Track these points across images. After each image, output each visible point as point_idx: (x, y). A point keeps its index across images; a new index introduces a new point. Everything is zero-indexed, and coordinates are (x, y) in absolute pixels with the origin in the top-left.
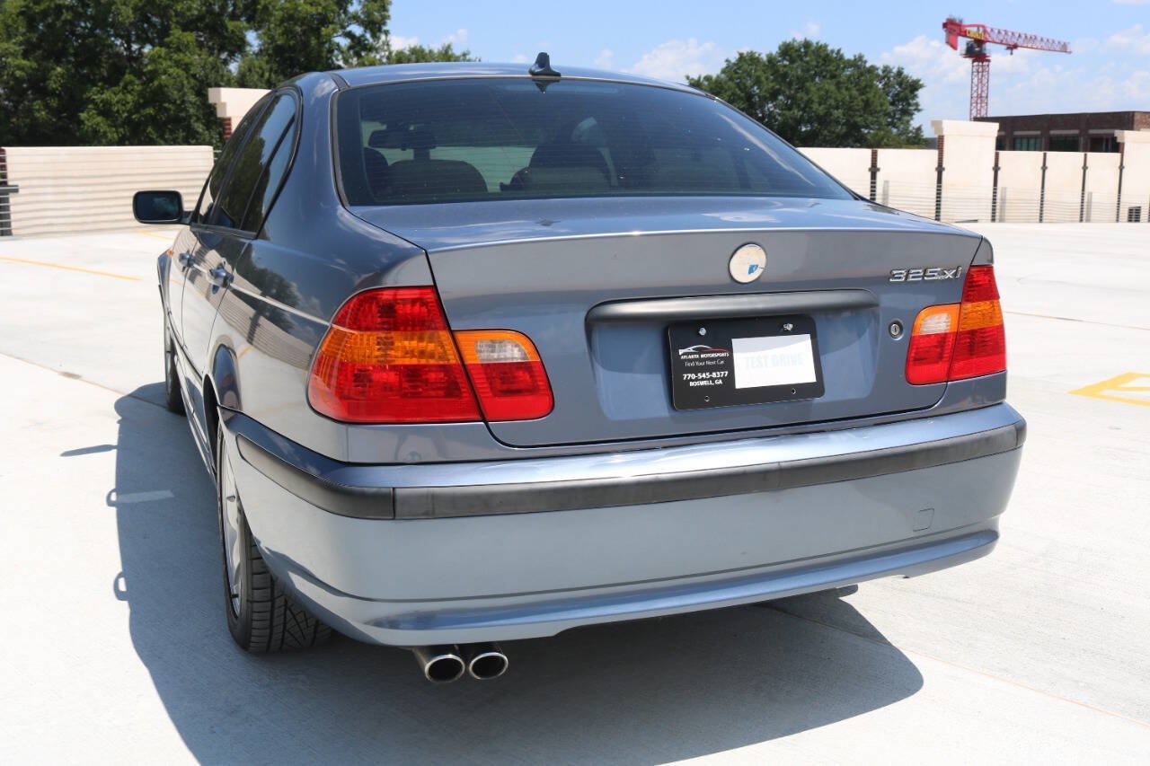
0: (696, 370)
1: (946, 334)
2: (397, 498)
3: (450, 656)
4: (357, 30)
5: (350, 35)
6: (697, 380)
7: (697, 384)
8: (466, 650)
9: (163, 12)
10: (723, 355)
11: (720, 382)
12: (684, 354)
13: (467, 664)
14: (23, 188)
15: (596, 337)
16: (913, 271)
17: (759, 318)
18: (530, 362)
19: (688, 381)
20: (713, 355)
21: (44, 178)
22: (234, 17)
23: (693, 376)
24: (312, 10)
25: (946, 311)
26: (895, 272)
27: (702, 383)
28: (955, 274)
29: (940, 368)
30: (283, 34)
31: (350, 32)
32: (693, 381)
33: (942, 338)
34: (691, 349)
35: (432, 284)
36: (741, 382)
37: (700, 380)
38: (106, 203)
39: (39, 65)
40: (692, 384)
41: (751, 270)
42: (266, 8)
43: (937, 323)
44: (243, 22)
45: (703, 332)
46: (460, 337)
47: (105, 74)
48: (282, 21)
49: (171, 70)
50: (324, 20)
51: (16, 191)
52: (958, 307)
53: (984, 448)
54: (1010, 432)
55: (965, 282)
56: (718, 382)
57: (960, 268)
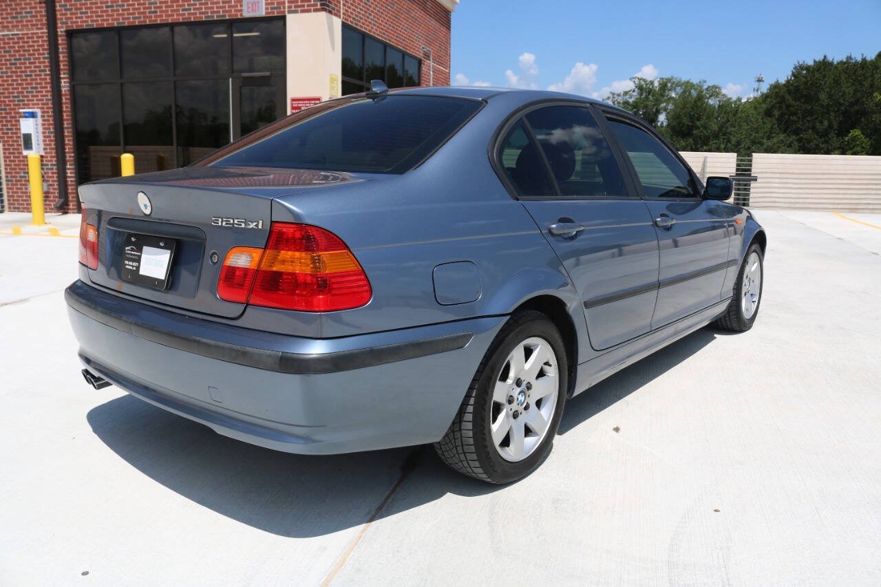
0: (129, 260)
1: (248, 269)
10: (138, 254)
12: (127, 250)
14: (760, 178)
16: (225, 219)
18: (94, 242)
19: (127, 264)
20: (136, 253)
23: (127, 262)
26: (216, 219)
27: (129, 267)
28: (257, 225)
33: (245, 271)
34: (129, 248)
36: (142, 272)
37: (130, 265)
40: (127, 267)
41: (145, 207)
46: (87, 226)
51: (756, 180)
52: (260, 251)
53: (242, 358)
54: (270, 356)
55: (271, 232)
56: (135, 268)
57: (261, 222)
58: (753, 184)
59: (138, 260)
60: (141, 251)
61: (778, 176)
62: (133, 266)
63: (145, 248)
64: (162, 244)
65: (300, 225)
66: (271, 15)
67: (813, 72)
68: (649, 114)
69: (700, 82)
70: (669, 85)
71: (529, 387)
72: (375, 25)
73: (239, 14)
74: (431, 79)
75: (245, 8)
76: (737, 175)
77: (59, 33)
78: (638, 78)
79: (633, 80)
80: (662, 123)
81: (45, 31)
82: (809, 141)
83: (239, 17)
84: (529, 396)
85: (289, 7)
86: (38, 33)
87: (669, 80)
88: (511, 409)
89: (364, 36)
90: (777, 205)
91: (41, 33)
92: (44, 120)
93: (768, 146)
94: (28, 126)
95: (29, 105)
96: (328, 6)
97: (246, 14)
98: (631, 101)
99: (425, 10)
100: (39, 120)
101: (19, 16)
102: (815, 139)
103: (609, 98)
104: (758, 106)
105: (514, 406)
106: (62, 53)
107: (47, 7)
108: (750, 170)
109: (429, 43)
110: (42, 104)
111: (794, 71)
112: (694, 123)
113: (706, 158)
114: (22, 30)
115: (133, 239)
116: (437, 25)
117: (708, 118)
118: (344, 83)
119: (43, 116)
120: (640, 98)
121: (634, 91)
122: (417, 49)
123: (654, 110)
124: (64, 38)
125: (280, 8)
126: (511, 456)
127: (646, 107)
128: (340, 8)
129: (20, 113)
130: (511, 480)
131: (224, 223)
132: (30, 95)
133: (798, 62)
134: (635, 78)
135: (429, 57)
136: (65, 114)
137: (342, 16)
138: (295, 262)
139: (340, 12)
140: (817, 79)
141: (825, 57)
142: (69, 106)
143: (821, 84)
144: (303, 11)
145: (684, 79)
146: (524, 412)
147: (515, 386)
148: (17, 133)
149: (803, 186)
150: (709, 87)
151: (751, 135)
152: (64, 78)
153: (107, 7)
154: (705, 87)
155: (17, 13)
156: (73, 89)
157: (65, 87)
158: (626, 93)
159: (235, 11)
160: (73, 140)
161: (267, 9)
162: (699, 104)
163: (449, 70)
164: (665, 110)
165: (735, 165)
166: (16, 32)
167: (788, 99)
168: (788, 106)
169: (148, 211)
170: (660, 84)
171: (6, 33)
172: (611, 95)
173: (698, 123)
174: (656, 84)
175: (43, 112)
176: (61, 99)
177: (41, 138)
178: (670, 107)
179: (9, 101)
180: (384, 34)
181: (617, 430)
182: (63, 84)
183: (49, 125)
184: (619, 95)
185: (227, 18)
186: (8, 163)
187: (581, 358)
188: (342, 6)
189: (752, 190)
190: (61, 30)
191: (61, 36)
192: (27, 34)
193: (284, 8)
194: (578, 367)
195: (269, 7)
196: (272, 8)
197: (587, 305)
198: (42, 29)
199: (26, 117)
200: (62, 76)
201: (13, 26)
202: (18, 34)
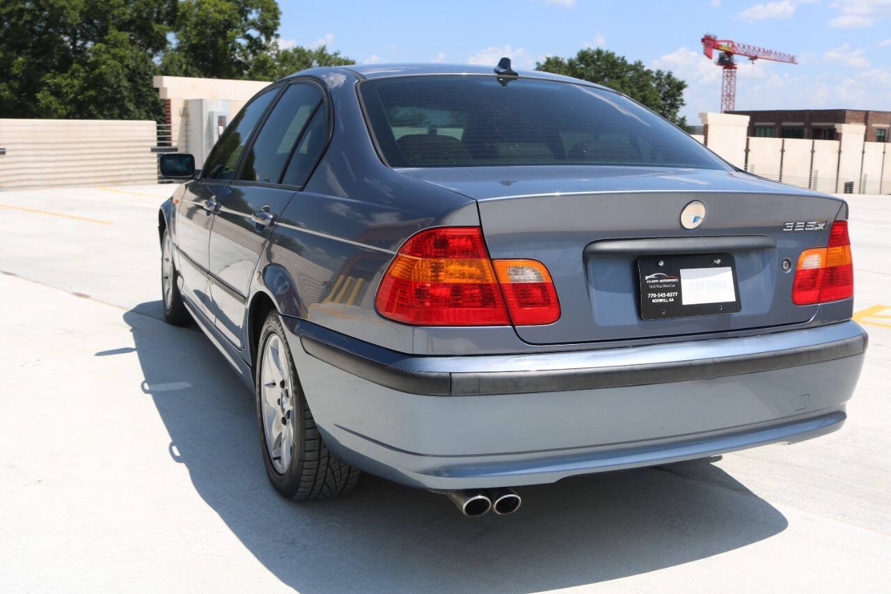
0: (657, 291)
1: (818, 269)
2: (453, 380)
3: (480, 497)
4: (254, 33)
5: (248, 37)
6: (657, 298)
7: (657, 301)
8: (491, 492)
9: (103, 16)
10: (674, 280)
11: (673, 300)
12: (648, 279)
13: (493, 503)
14: (10, 150)
15: (590, 265)
16: (799, 223)
17: (698, 254)
18: (544, 283)
19: (651, 299)
20: (668, 281)
21: (26, 143)
22: (159, 21)
23: (655, 295)
24: (221, 17)
25: (818, 252)
26: (787, 224)
27: (661, 300)
28: (824, 227)
29: (813, 294)
30: (196, 35)
31: (248, 35)
32: (653, 298)
33: (815, 272)
34: (653, 276)
35: (479, 225)
36: (687, 300)
38: (73, 164)
39: (4, 54)
40: (653, 301)
41: (695, 220)
42: (184, 15)
43: (812, 261)
44: (165, 25)
45: (661, 264)
46: (497, 263)
47: (57, 64)
48: (196, 25)
49: (109, 62)
50: (229, 25)
51: (4, 153)
52: (826, 250)
55: (831, 232)
56: (671, 300)
60: (679, 277)
62: (667, 298)
63: (685, 272)
64: (718, 261)
65: (844, 222)
131: (798, 228)
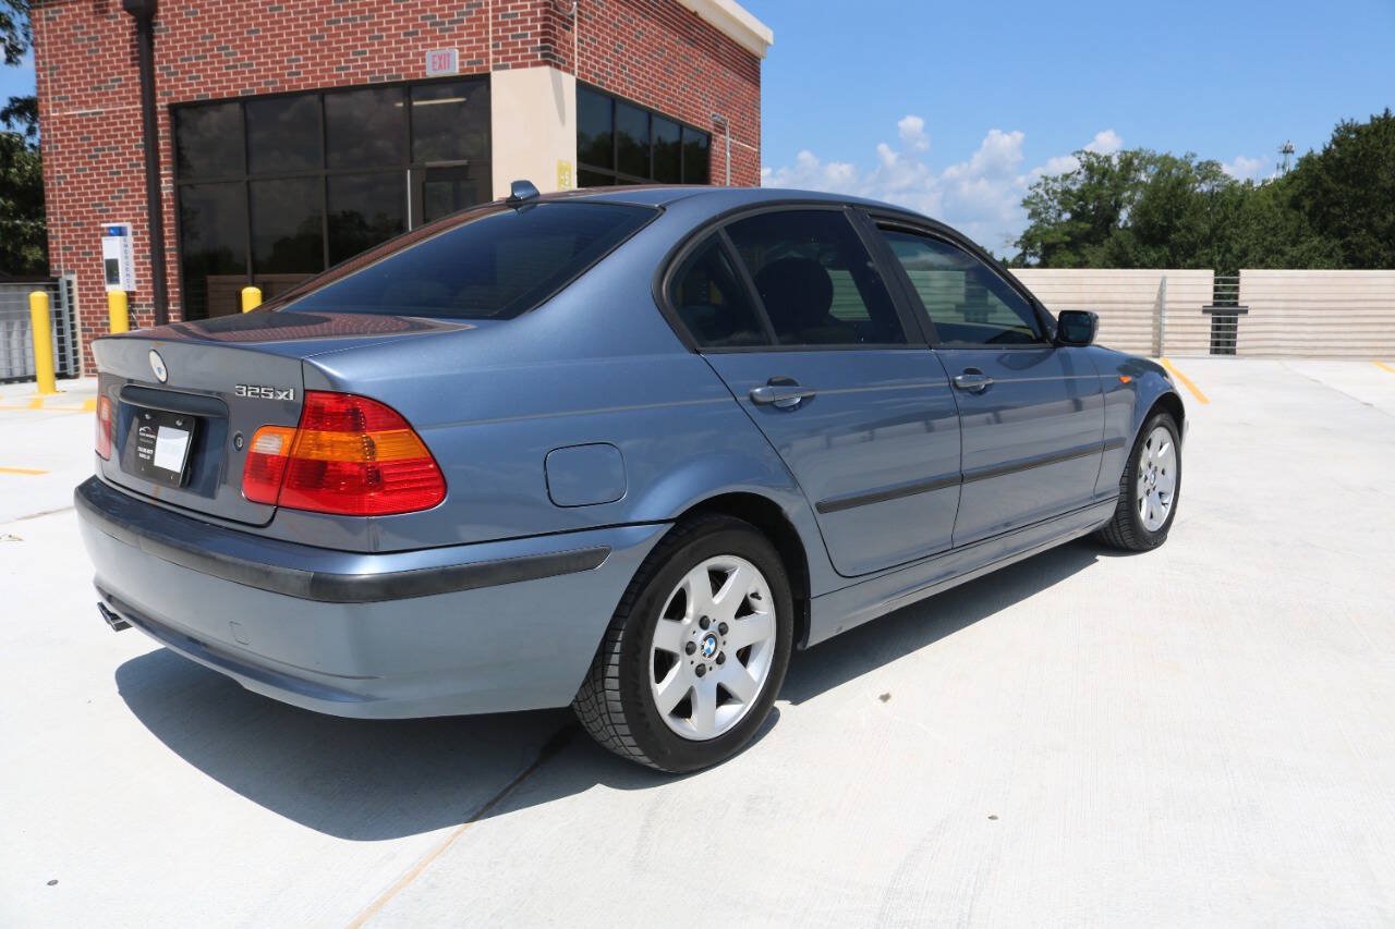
0: (143, 445)
12: (141, 431)
14: (1253, 309)
16: (252, 388)
19: (140, 452)
20: (151, 436)
21: (1275, 300)
26: (239, 386)
28: (288, 396)
34: (144, 428)
36: (156, 462)
37: (144, 453)
40: (142, 456)
41: (159, 372)
51: (1246, 312)
52: (293, 431)
53: (264, 580)
54: (298, 577)
55: (304, 406)
56: (149, 458)
57: (292, 391)
58: (1241, 319)
59: (153, 447)
60: (156, 433)
61: (1281, 305)
62: (147, 454)
63: (162, 429)
64: (179, 423)
65: (340, 394)
66: (468, 73)
67: (1366, 135)
68: (1104, 210)
69: (1186, 157)
70: (1136, 162)
71: (723, 629)
72: (631, 83)
73: (420, 72)
74: (728, 161)
75: (428, 63)
76: (1215, 304)
77: (159, 109)
78: (1086, 153)
79: (1078, 155)
80: (1126, 223)
81: (139, 106)
82: (1361, 248)
83: (421, 77)
84: (724, 643)
85: (496, 60)
86: (128, 110)
87: (1136, 154)
88: (692, 663)
89: (614, 101)
90: (1281, 351)
91: (134, 110)
92: (136, 239)
93: (1292, 257)
94: (112, 248)
95: (115, 216)
96: (554, 57)
97: (431, 73)
98: (1074, 188)
99: (717, 58)
100: (130, 239)
101: (103, 85)
102: (1372, 243)
103: (1039, 185)
104: (1280, 192)
105: (697, 657)
106: (164, 138)
107: (142, 72)
108: (1236, 297)
109: (723, 106)
110: (134, 215)
111: (1336, 134)
112: (1172, 222)
113: (1164, 279)
114: (107, 106)
115: (147, 416)
116: (738, 79)
117: (1194, 213)
118: (580, 173)
119: (135, 233)
120: (1090, 184)
121: (1079, 173)
122: (703, 116)
123: (1112, 203)
124: (167, 116)
125: (481, 62)
126: (692, 731)
127: (1098, 198)
128: (573, 58)
129: (103, 229)
130: (694, 768)
131: (249, 393)
132: (117, 201)
133: (1343, 121)
134: (1080, 152)
135: (724, 129)
136: (166, 229)
137: (576, 71)
138: (337, 447)
139: (573, 65)
140: (1372, 147)
141: (1387, 110)
142: (173, 216)
143: (1379, 155)
144: (515, 66)
145: (1160, 152)
146: (716, 667)
147: (697, 627)
148: (98, 259)
149: (1324, 321)
150: (1201, 164)
151: (1264, 239)
152: (165, 176)
153: (227, 68)
154: (1195, 164)
155: (100, 82)
156: (178, 191)
157: (166, 188)
158: (1066, 177)
159: (415, 68)
160: (179, 269)
161: (462, 64)
162: (1179, 192)
163: (759, 149)
164: (1130, 201)
165: (1211, 289)
166: (97, 110)
167: (1325, 181)
168: (1327, 192)
169: (163, 378)
170: (1121, 161)
171: (85, 111)
172: (1042, 181)
173: (1178, 223)
174: (1115, 161)
175: (135, 227)
176: (162, 207)
177: (132, 266)
178: (1138, 196)
179: (88, 212)
180: (648, 97)
181: (885, 698)
182: (163, 185)
183: (143, 246)
184: (1055, 180)
185: (403, 79)
186: (85, 304)
187: (816, 588)
188: (576, 57)
189: (1239, 329)
190: (161, 104)
191: (161, 113)
192: (114, 112)
193: (488, 61)
194: (812, 601)
195: (465, 61)
196: (469, 63)
197: (823, 508)
198: (135, 103)
199: (111, 235)
200: (163, 172)
201: (94, 101)
202: (101, 113)
